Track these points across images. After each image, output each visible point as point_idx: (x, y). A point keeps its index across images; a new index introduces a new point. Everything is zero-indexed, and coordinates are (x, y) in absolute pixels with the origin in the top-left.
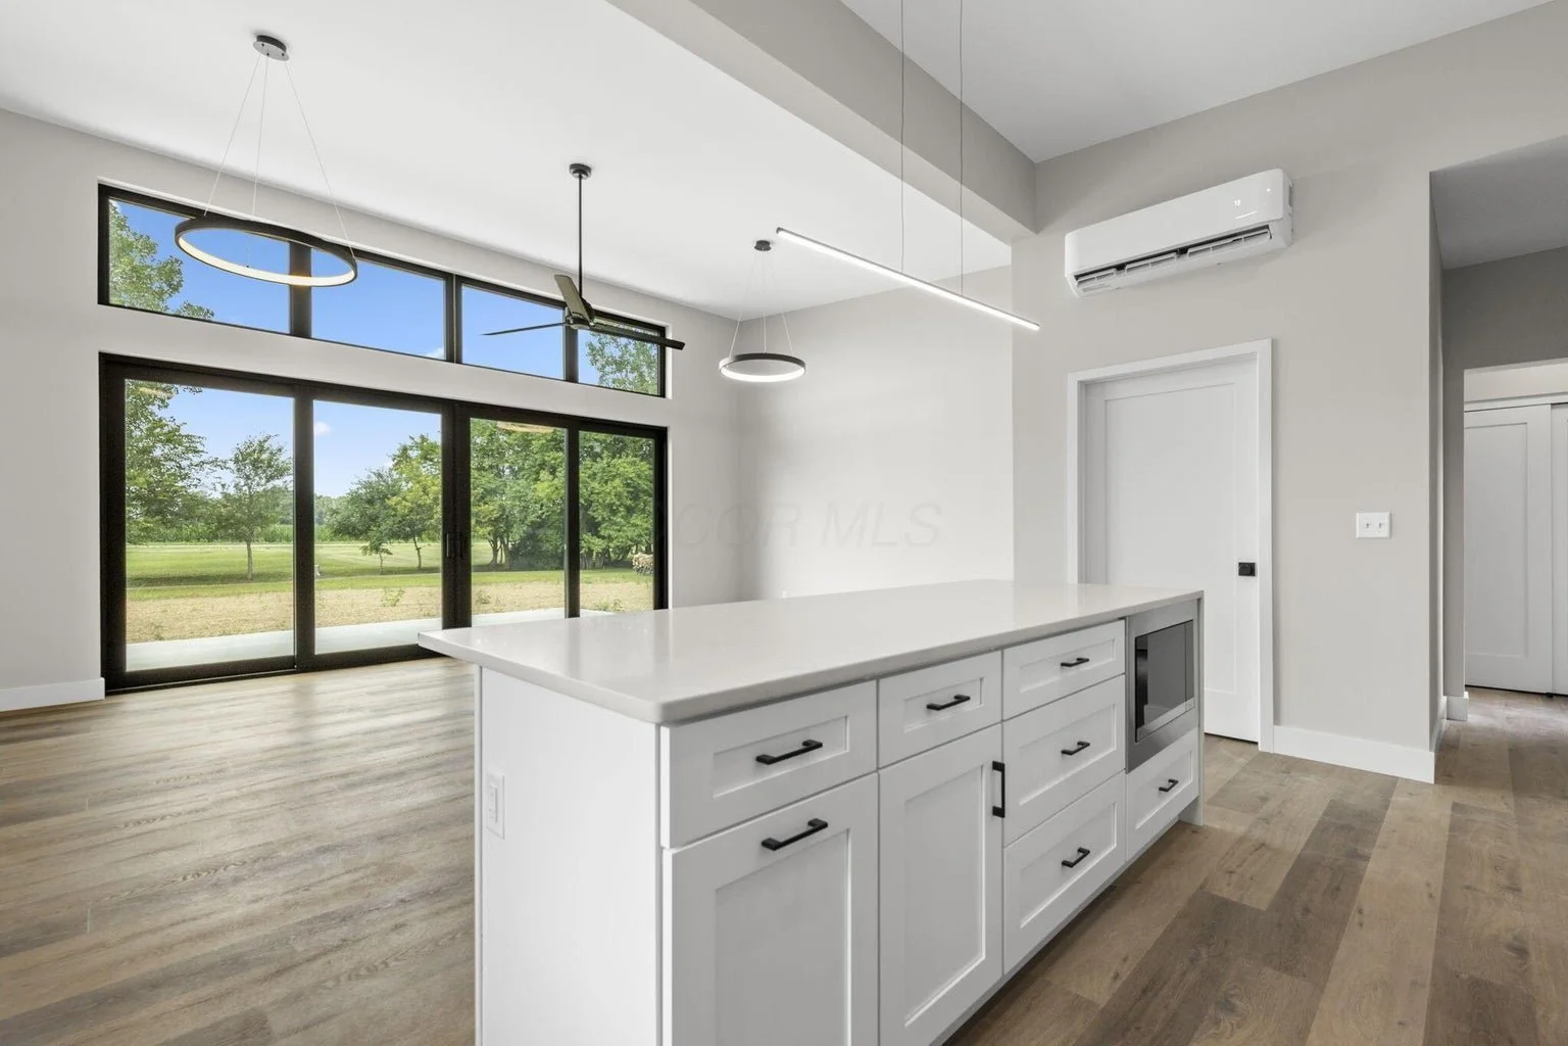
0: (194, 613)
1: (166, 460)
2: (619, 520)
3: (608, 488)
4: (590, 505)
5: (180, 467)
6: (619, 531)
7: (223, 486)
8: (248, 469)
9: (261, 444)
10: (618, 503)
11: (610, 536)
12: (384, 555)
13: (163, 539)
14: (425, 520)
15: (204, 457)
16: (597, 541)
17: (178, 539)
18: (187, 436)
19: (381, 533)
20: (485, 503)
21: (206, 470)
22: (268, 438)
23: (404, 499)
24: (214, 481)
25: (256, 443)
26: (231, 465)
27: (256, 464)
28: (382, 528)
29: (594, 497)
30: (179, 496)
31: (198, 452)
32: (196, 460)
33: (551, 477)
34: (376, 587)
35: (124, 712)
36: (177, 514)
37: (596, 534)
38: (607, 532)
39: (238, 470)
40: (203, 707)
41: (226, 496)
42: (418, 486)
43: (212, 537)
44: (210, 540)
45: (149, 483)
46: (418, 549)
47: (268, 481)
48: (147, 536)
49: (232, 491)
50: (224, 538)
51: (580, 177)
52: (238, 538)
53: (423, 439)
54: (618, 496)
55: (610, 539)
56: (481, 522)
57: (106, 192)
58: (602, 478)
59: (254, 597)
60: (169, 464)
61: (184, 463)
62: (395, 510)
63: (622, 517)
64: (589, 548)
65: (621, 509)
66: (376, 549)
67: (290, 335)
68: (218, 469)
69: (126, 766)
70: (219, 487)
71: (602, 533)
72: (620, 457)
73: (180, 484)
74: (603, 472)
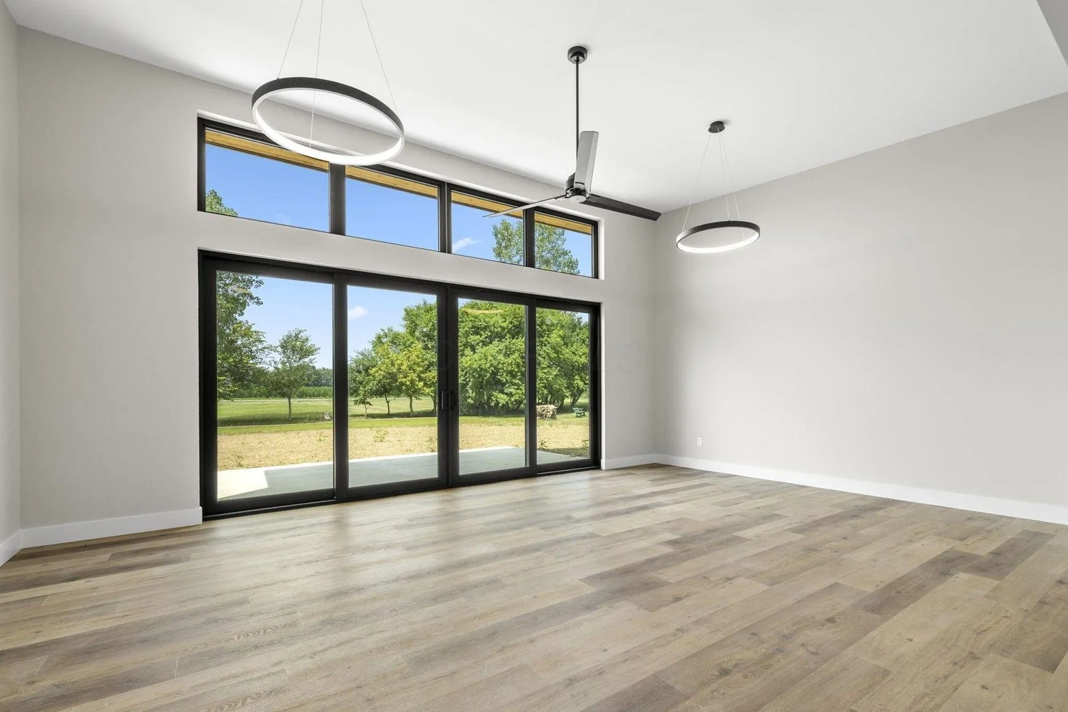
0: (260, 445)
1: (245, 347)
2: (517, 381)
3: (509, 360)
4: (498, 372)
5: (251, 351)
6: (517, 389)
7: (275, 363)
8: (289, 352)
9: (297, 336)
10: (516, 370)
11: (511, 393)
12: (368, 406)
13: (242, 396)
14: (392, 383)
15: (265, 344)
16: (502, 396)
17: (250, 396)
18: (255, 332)
19: (366, 391)
20: (430, 371)
21: (266, 353)
22: (300, 331)
23: (380, 369)
24: (270, 359)
25: (294, 335)
26: (279, 349)
27: (294, 349)
28: (367, 388)
29: (500, 366)
30: (250, 370)
31: (261, 341)
32: (260, 346)
33: (472, 353)
34: (365, 427)
35: (215, 539)
36: (250, 381)
37: (502, 392)
38: (509, 390)
39: (284, 352)
40: (272, 536)
41: (276, 368)
42: (388, 360)
43: (268, 395)
44: (267, 397)
45: (235, 361)
46: (388, 402)
47: (300, 359)
48: (234, 395)
49: (280, 366)
50: (275, 396)
51: (577, 61)
52: (283, 395)
53: (390, 330)
54: (518, 365)
55: (510, 395)
56: (427, 384)
57: (203, 123)
58: (506, 353)
59: (294, 434)
60: (245, 350)
61: (254, 349)
62: (374, 377)
63: (519, 379)
64: (497, 401)
65: (519, 374)
66: (363, 402)
67: (331, 233)
68: (273, 352)
69: (214, 609)
70: (273, 363)
71: (506, 391)
72: (517, 338)
73: (251, 362)
74: (507, 348)
